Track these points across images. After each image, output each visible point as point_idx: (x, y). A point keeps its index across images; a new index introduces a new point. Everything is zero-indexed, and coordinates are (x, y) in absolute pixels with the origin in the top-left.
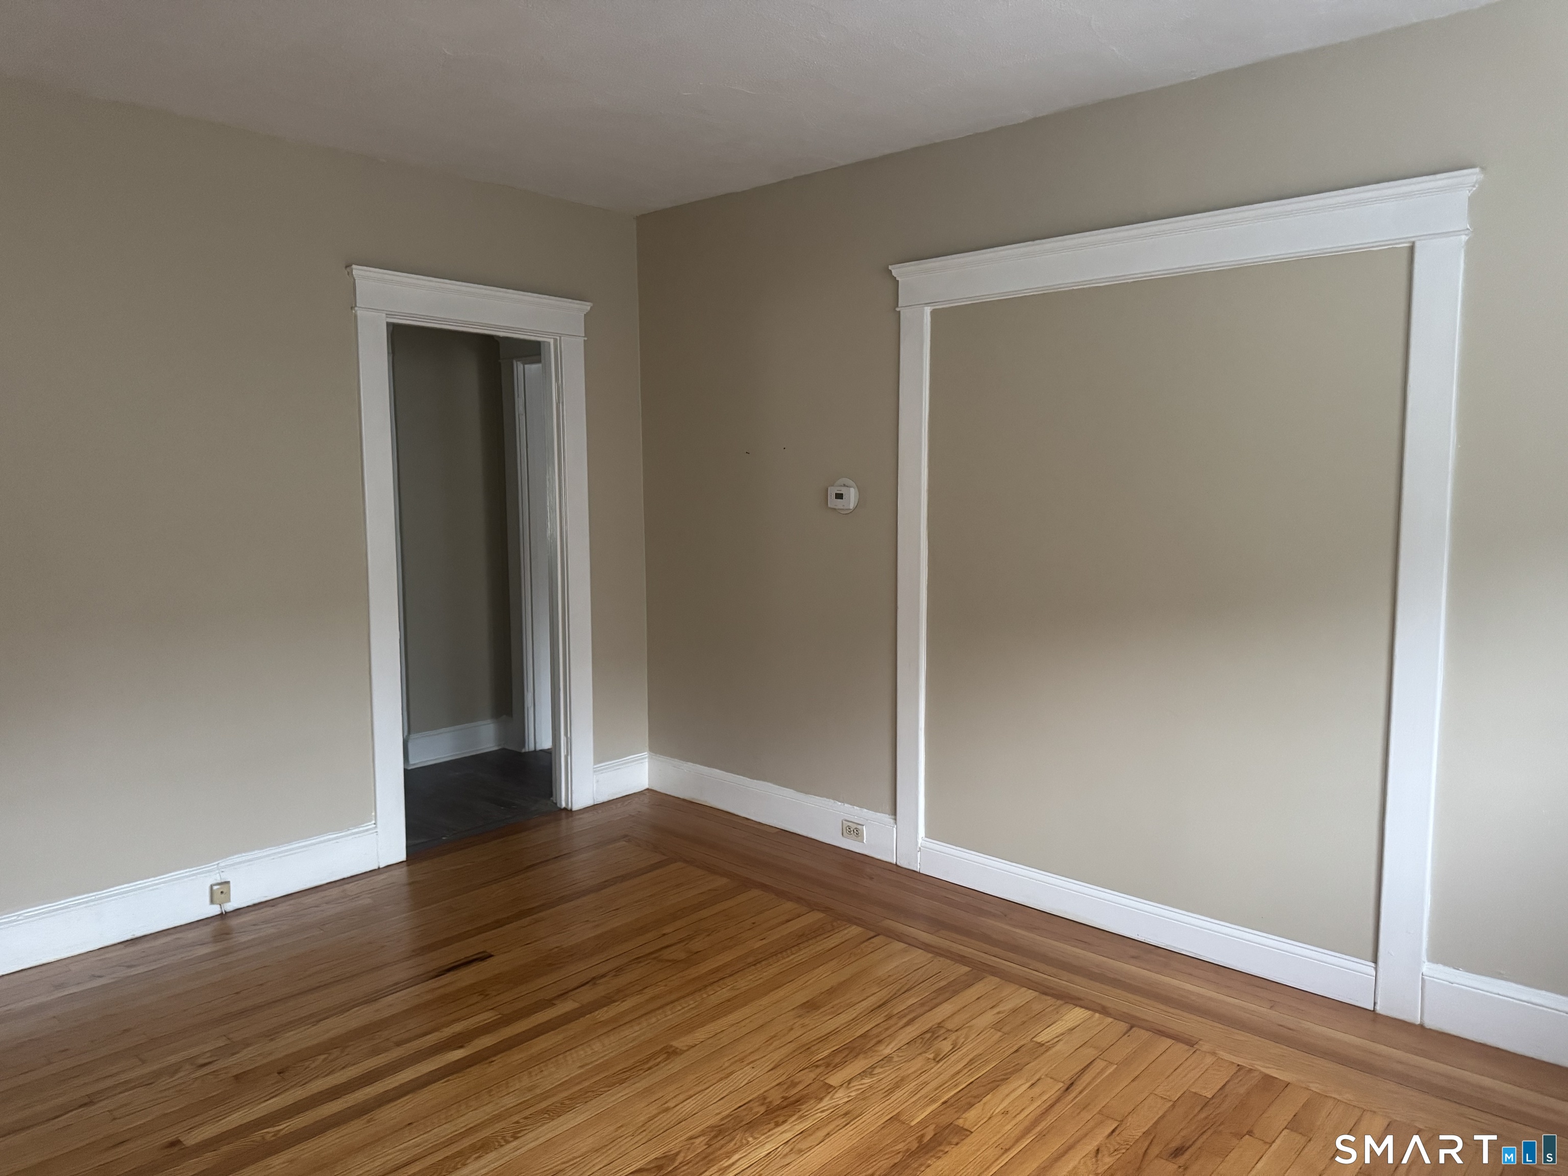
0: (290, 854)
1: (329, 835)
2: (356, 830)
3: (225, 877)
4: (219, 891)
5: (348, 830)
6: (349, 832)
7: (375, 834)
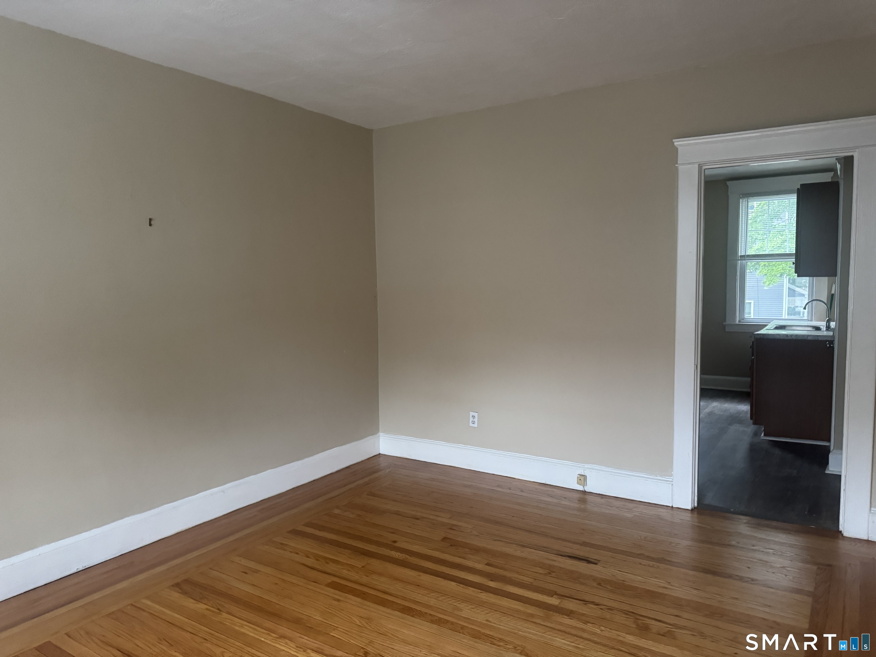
0: (620, 476)
1: (644, 474)
2: (660, 478)
3: (586, 473)
4: (582, 479)
5: (656, 476)
6: (656, 478)
7: (671, 485)
